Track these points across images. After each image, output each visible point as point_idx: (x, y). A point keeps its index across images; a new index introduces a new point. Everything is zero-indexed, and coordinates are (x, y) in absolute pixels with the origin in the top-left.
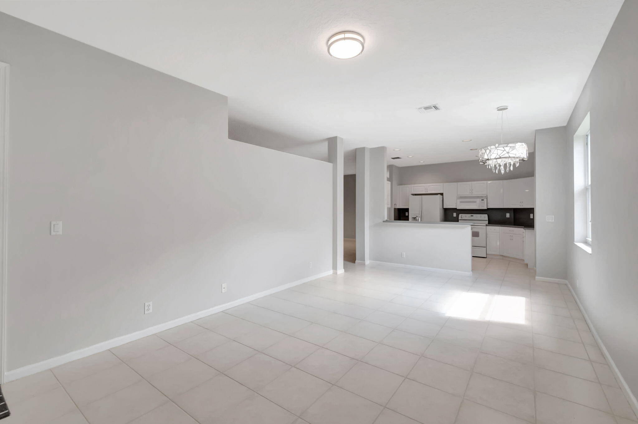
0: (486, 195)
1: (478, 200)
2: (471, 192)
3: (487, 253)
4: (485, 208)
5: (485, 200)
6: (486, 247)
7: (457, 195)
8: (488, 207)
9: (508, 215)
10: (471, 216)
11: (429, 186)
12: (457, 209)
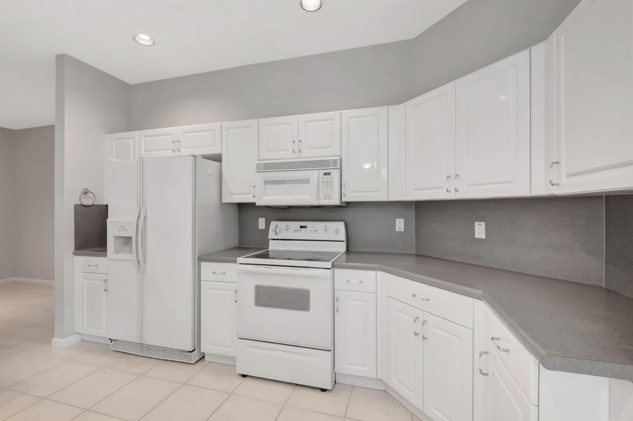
0: (337, 158)
1: (314, 175)
2: (296, 151)
3: (336, 371)
4: (336, 201)
5: (335, 174)
6: (332, 350)
7: (259, 160)
8: (345, 199)
9: (400, 225)
10: (301, 227)
11: (184, 133)
12: (257, 204)
